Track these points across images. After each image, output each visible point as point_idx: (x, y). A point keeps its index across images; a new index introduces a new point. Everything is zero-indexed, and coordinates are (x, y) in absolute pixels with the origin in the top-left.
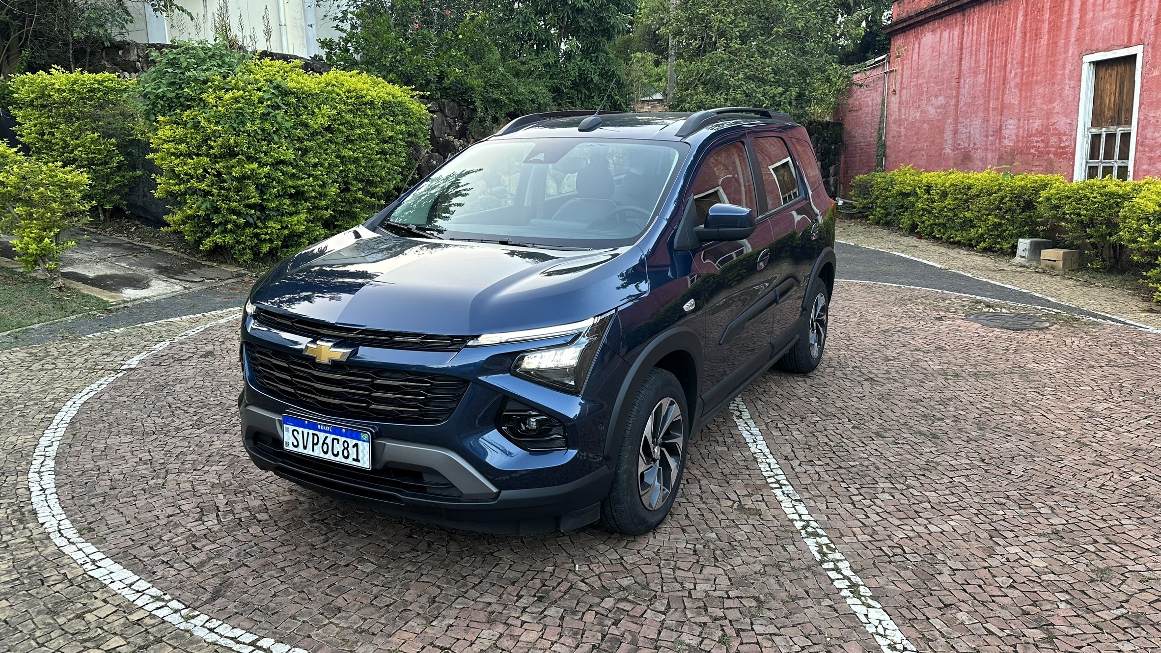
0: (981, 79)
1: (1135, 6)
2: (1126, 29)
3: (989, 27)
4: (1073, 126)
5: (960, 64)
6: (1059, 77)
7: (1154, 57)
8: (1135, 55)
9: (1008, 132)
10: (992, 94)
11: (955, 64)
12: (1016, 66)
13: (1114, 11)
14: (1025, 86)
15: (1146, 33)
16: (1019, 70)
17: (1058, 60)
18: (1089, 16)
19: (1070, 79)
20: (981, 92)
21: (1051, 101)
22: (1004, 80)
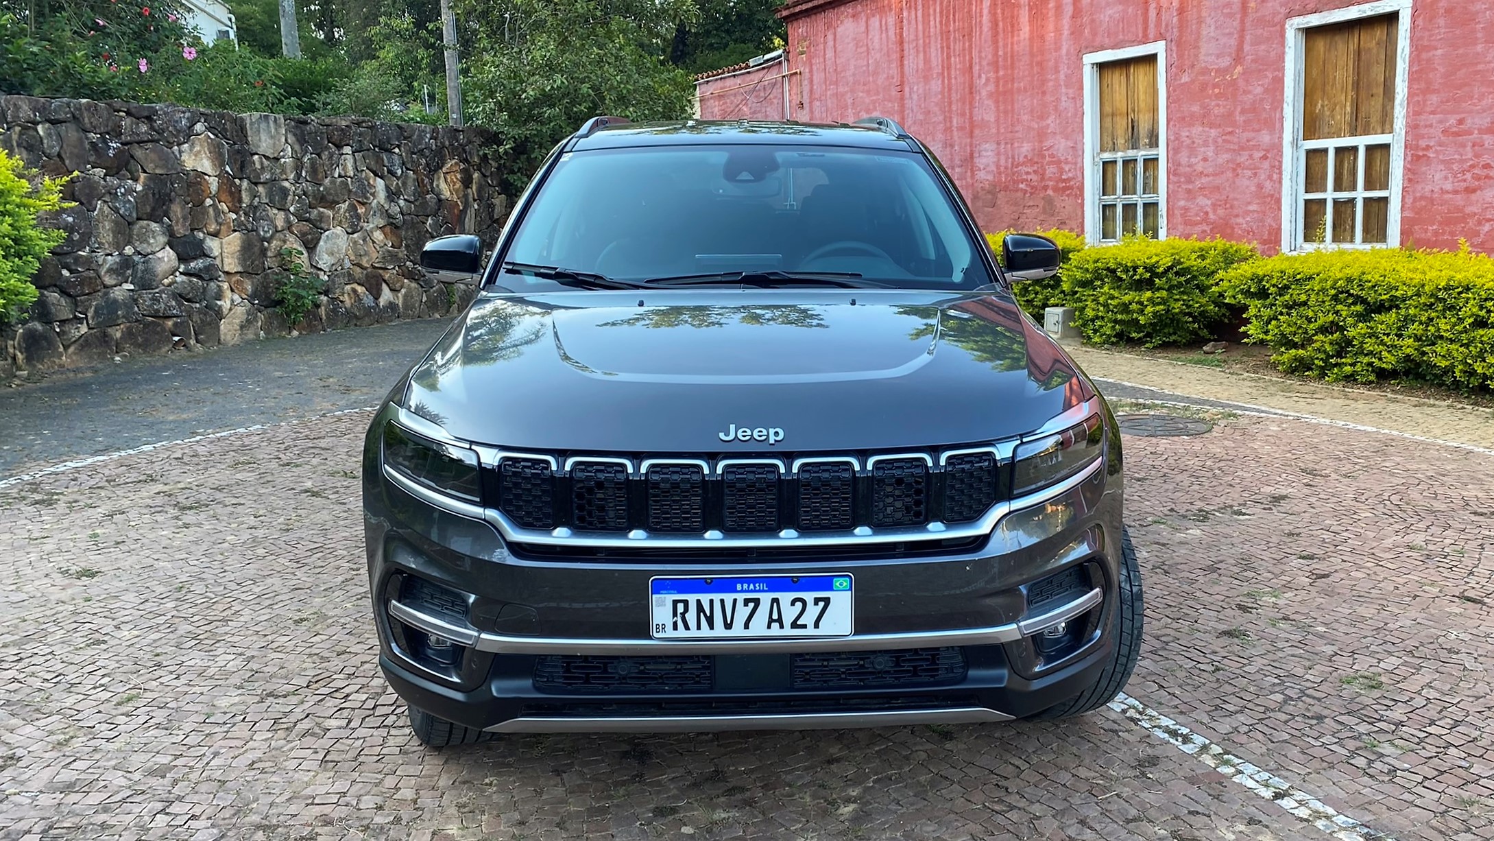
0: (936, 85)
2: (1140, 20)
3: (941, 12)
4: (1077, 150)
5: (902, 65)
6: (1051, 84)
7: (1180, 56)
8: (1155, 55)
9: (984, 161)
10: (954, 108)
11: (894, 65)
12: (986, 68)
14: (1004, 95)
15: (1167, 25)
16: (992, 74)
17: (1048, 61)
19: (1067, 86)
20: (937, 104)
21: (1042, 117)
22: (971, 88)
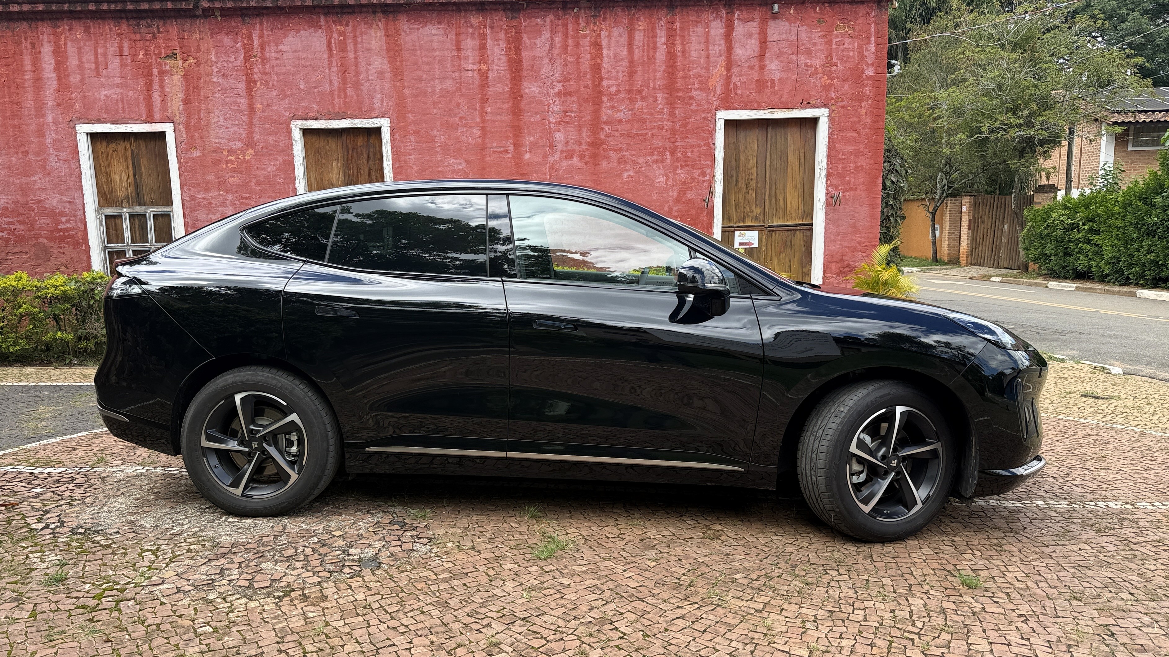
1: (151, 81)
2: (143, 104)
4: (76, 205)
6: (34, 145)
7: (190, 136)
8: (164, 132)
13: (118, 80)
15: (173, 111)
17: (28, 125)
18: (75, 79)
19: (56, 149)
21: (25, 174)
